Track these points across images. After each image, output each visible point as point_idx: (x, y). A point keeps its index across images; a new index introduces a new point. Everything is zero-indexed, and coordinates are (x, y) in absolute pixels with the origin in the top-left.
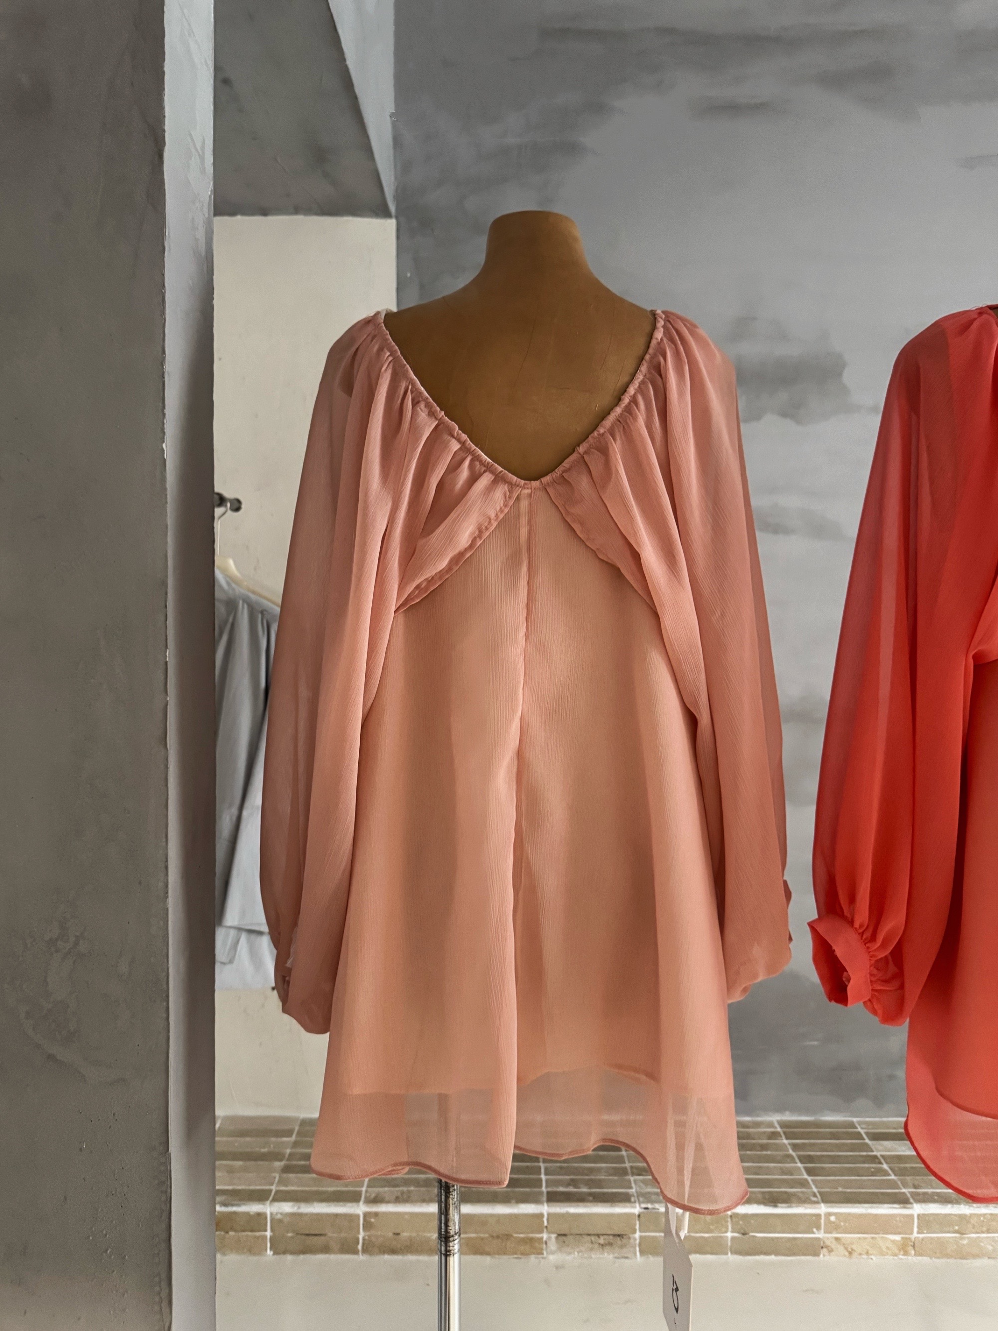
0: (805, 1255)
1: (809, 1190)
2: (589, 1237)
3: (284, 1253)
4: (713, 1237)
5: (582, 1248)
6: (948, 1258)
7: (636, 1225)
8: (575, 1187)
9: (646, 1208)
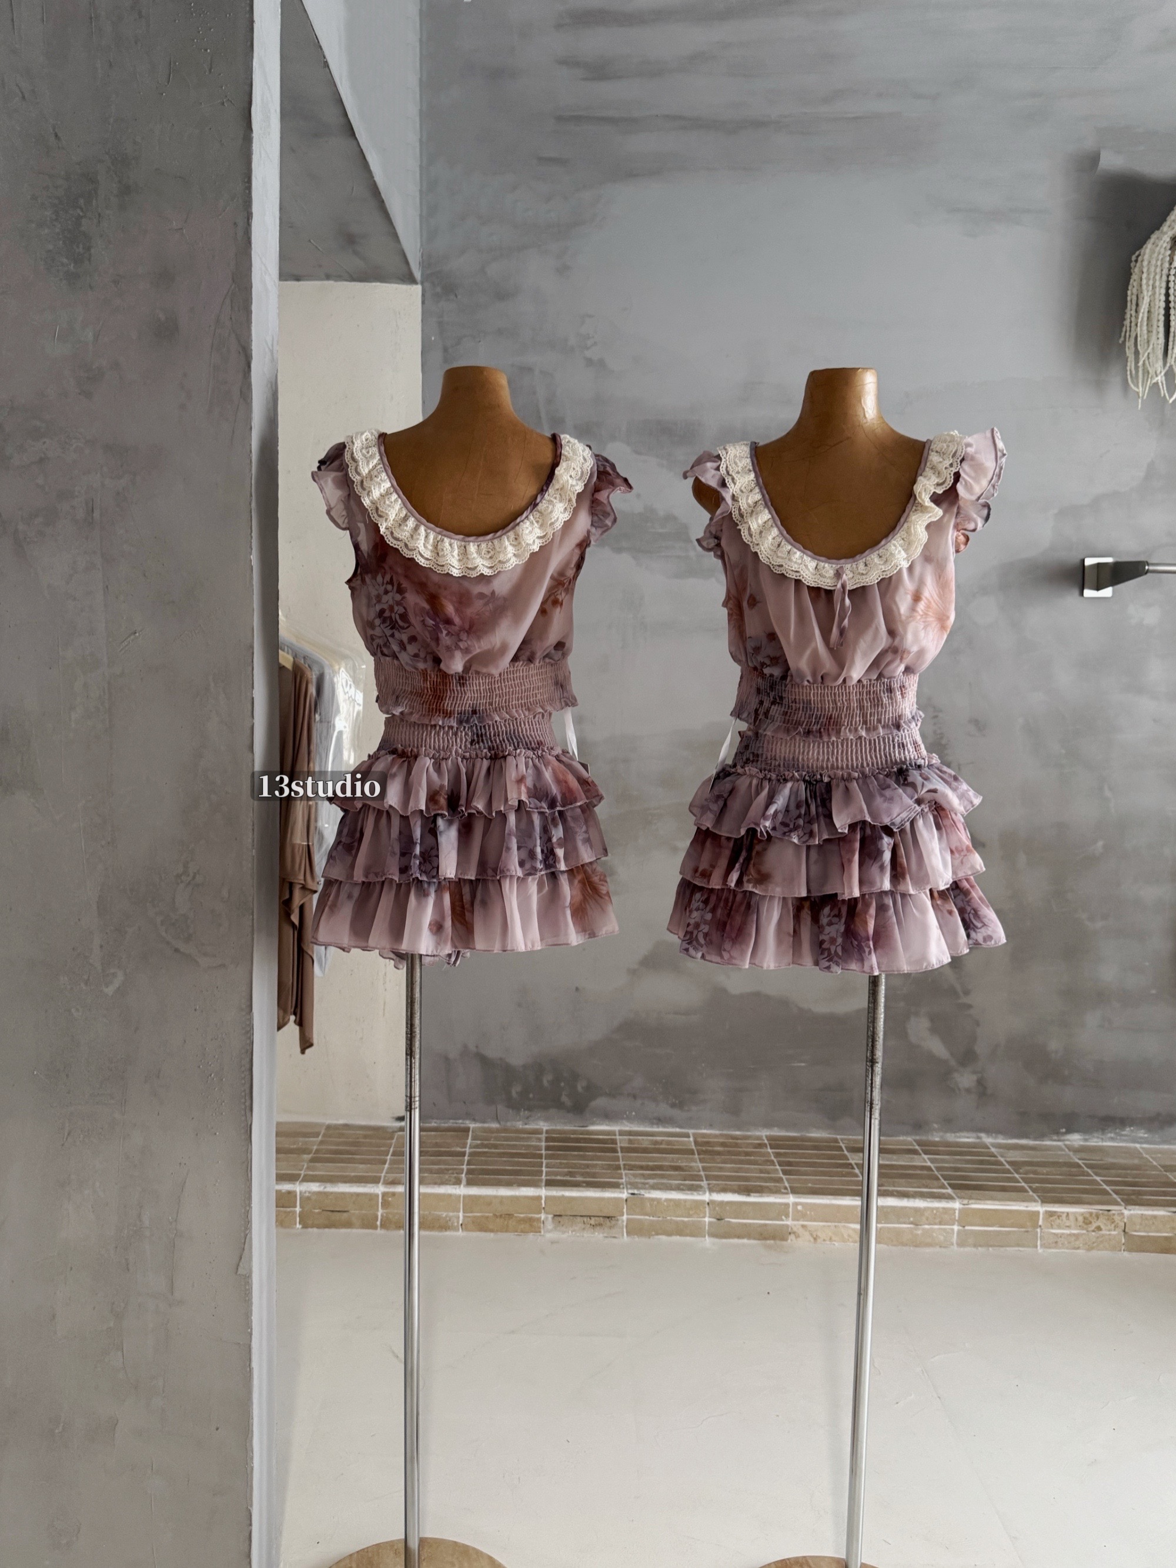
0: (774, 1240)
1: (782, 1185)
2: (581, 1218)
3: (311, 1227)
4: (693, 1221)
5: (574, 1227)
6: (904, 1246)
7: (623, 1208)
8: (571, 1177)
9: (632, 1194)
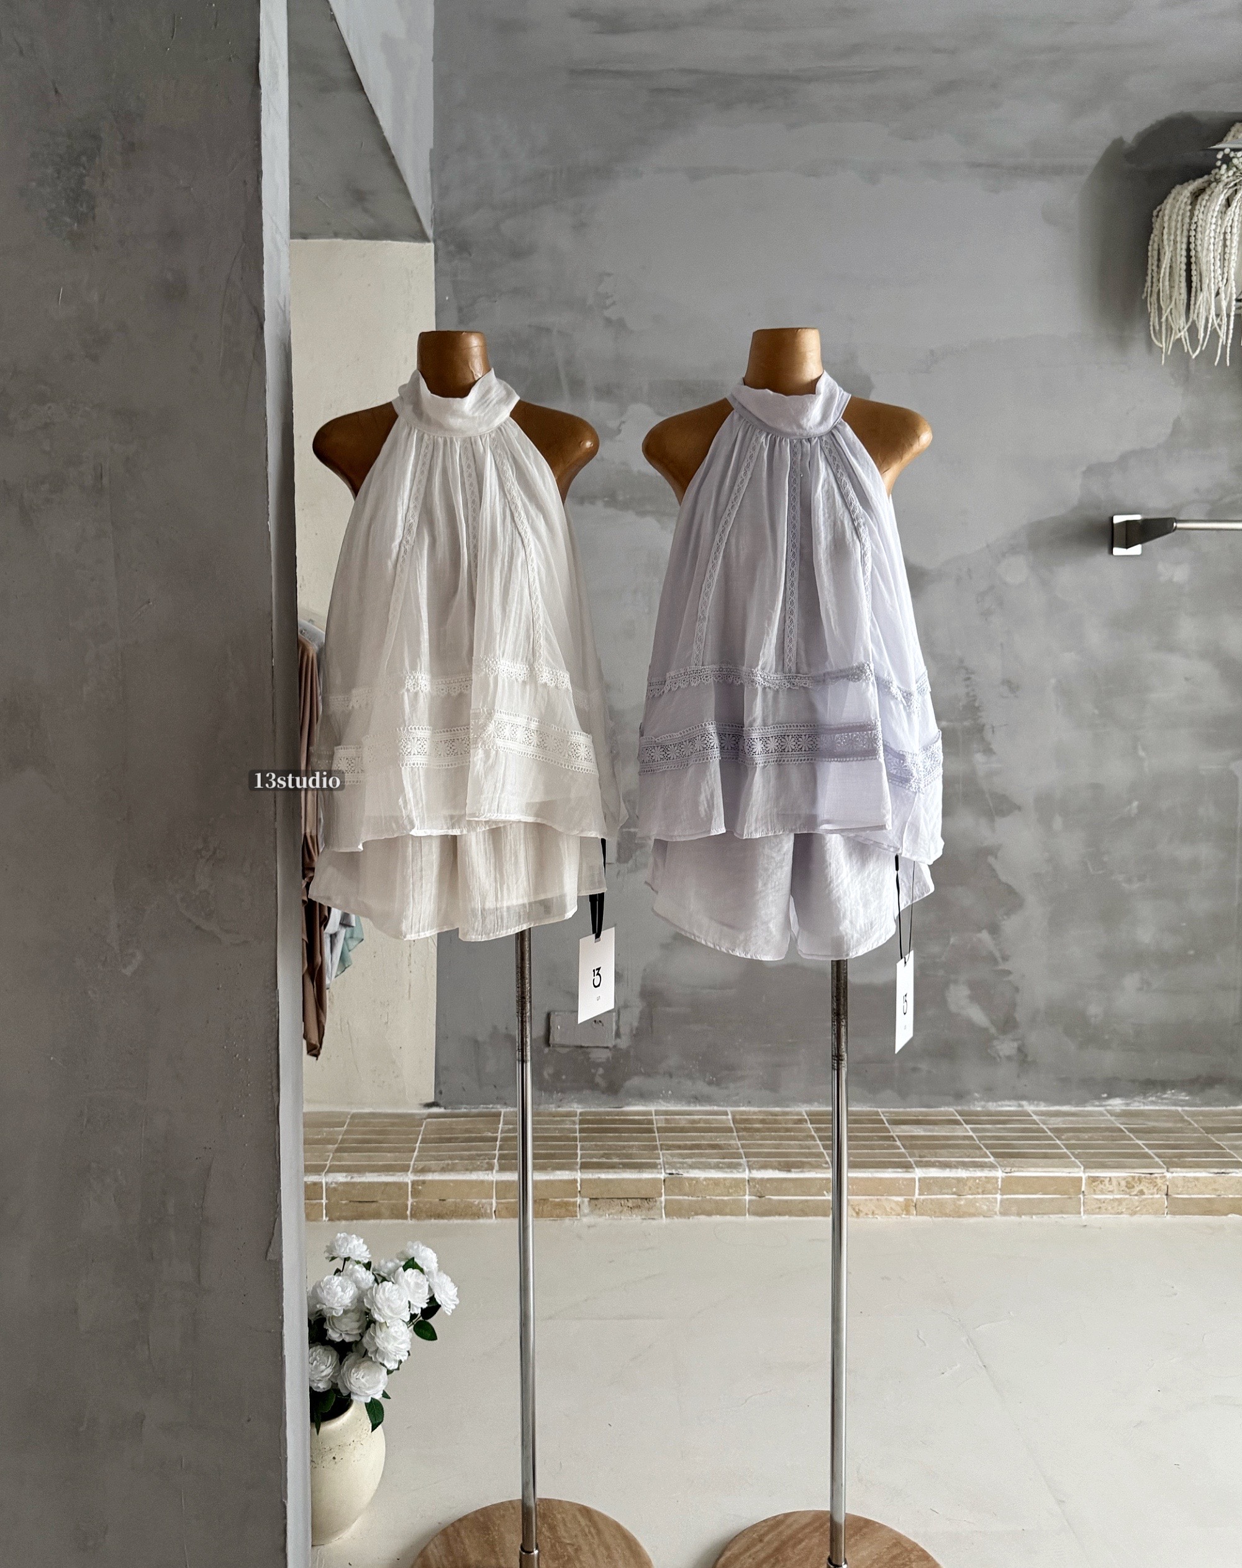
0: (816, 1215)
1: (823, 1160)
2: (619, 1200)
3: (339, 1219)
4: (733, 1200)
5: (613, 1211)
6: (947, 1216)
7: (661, 1189)
8: (606, 1158)
9: (670, 1174)
